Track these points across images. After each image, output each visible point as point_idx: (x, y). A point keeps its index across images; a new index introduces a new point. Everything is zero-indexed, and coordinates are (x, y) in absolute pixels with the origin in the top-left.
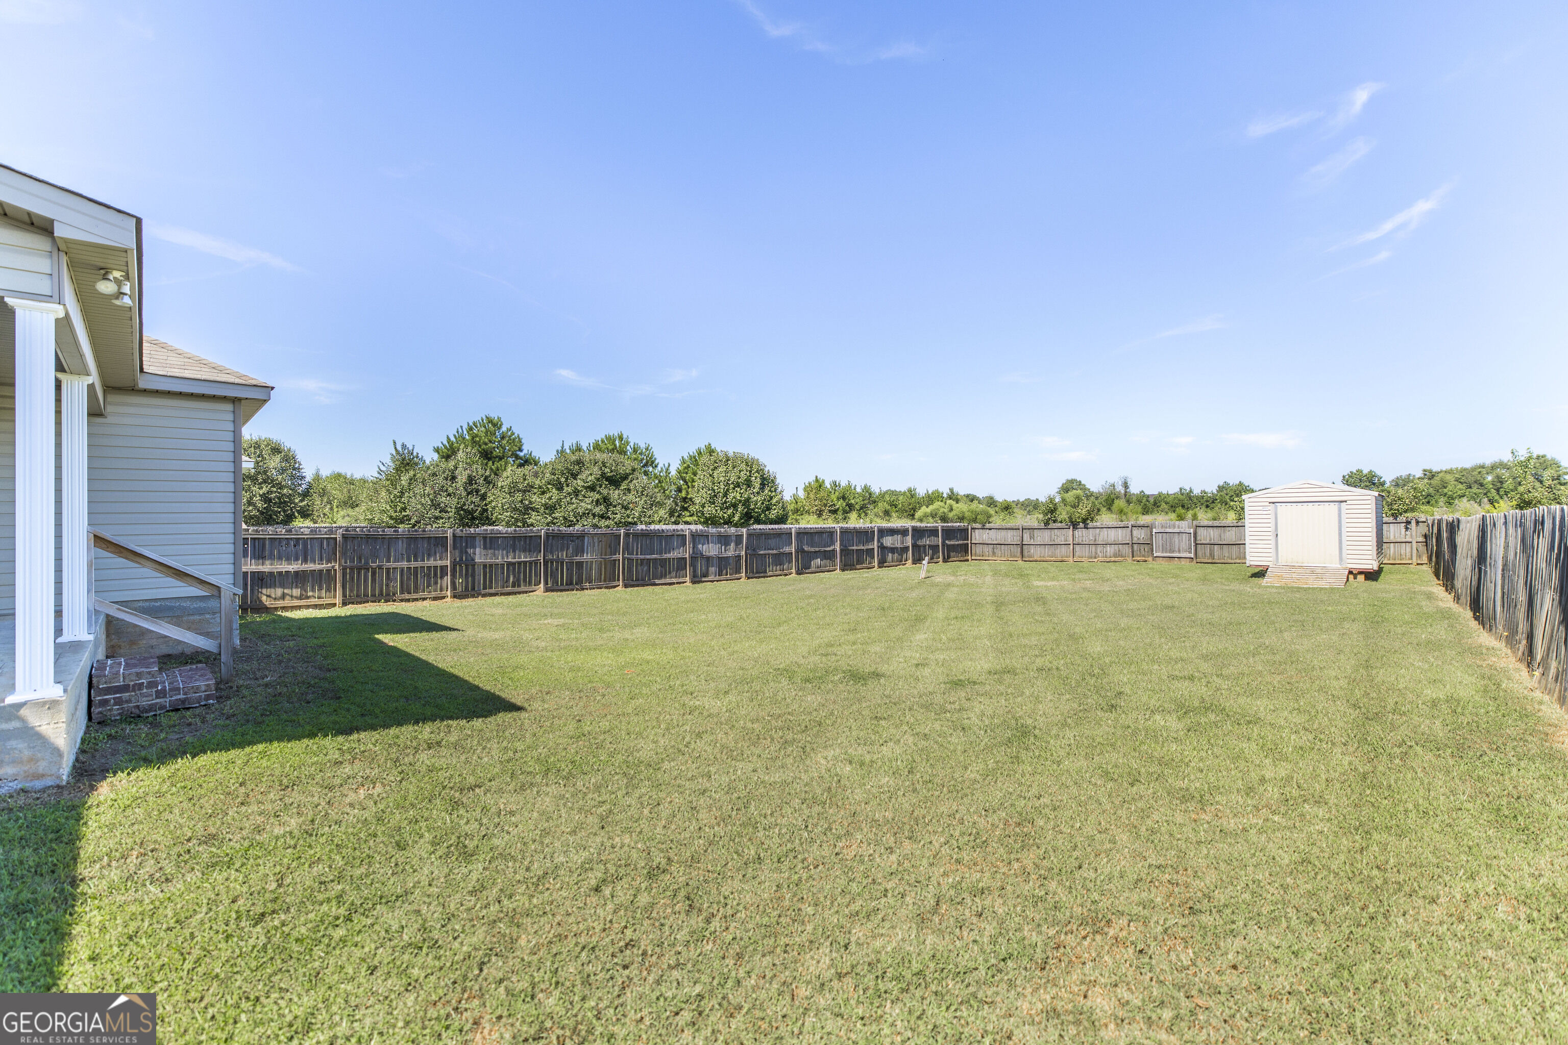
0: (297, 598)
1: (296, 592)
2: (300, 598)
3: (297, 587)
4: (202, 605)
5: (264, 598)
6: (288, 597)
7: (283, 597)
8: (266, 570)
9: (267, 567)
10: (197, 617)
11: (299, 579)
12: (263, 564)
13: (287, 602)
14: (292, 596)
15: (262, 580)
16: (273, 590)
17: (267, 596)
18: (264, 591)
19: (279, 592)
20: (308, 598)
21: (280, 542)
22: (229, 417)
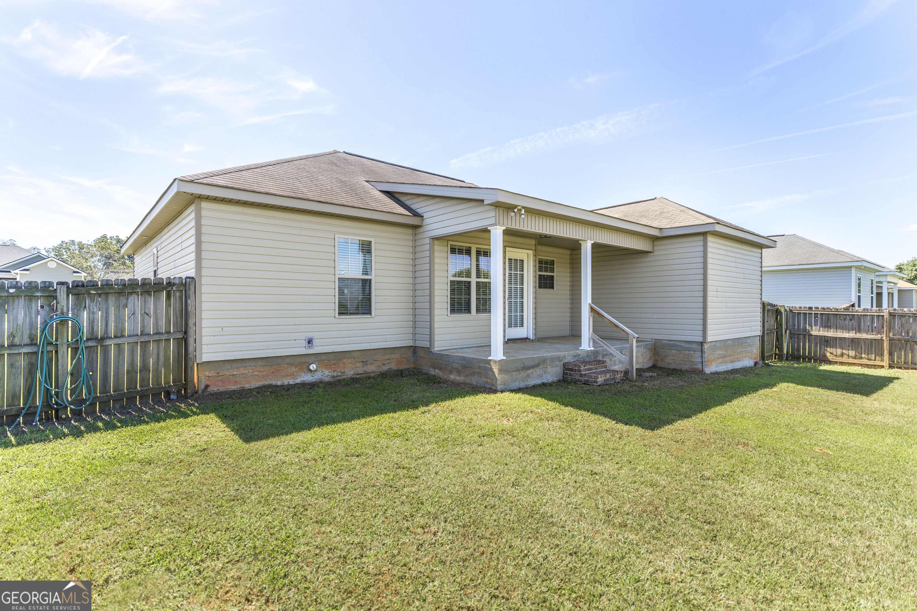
0: (852, 357)
1: (852, 353)
2: (855, 358)
3: (852, 349)
4: (689, 346)
5: (828, 354)
6: (845, 356)
7: (842, 355)
8: (830, 335)
9: (831, 333)
10: (687, 352)
11: (854, 343)
12: (828, 331)
13: (845, 359)
14: (848, 356)
15: (827, 342)
16: (834, 350)
17: (831, 353)
18: (828, 349)
19: (839, 351)
20: (861, 358)
21: (840, 317)
22: (701, 243)
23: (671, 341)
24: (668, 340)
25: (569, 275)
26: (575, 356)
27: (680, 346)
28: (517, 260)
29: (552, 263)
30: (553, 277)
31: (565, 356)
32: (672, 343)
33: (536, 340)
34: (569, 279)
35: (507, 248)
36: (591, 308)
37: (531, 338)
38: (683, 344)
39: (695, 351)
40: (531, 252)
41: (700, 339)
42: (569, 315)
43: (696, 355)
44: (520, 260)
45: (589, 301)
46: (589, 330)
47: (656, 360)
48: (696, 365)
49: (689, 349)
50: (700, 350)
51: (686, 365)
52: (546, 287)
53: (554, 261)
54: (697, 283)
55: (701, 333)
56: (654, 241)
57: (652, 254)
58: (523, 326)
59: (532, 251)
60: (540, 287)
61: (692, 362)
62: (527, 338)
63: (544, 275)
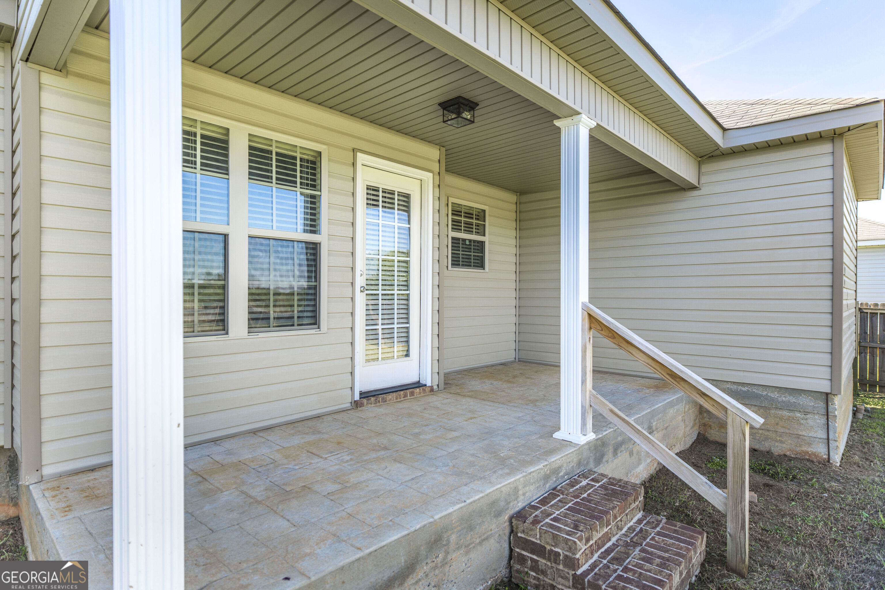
4: (792, 399)
10: (785, 413)
22: (828, 160)
23: (743, 384)
24: (734, 383)
25: (513, 242)
26: (546, 478)
27: (767, 397)
28: (392, 193)
29: (481, 215)
30: (482, 243)
31: (516, 490)
32: (745, 389)
33: (442, 386)
34: (513, 250)
35: (360, 156)
36: (590, 315)
37: (429, 384)
38: (774, 395)
39: (806, 413)
40: (428, 177)
41: (825, 386)
42: (514, 320)
43: (811, 422)
44: (400, 194)
45: (584, 296)
46: (584, 382)
47: (705, 425)
48: (810, 444)
49: (790, 407)
50: (823, 411)
51: (782, 442)
52: (467, 265)
53: (484, 211)
54: (815, 253)
55: (826, 372)
56: (700, 164)
57: (695, 193)
58: (407, 355)
59: (431, 175)
60: (456, 263)
61: (798, 436)
62: (418, 385)
63: (464, 240)
